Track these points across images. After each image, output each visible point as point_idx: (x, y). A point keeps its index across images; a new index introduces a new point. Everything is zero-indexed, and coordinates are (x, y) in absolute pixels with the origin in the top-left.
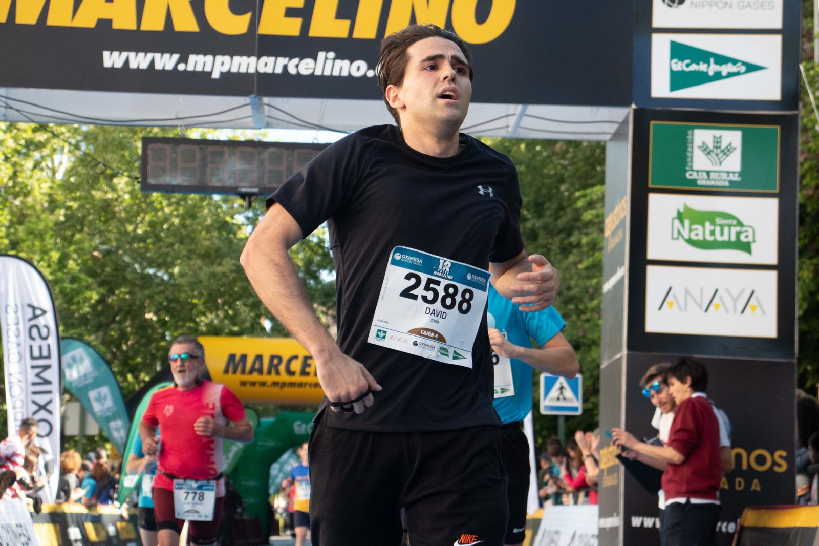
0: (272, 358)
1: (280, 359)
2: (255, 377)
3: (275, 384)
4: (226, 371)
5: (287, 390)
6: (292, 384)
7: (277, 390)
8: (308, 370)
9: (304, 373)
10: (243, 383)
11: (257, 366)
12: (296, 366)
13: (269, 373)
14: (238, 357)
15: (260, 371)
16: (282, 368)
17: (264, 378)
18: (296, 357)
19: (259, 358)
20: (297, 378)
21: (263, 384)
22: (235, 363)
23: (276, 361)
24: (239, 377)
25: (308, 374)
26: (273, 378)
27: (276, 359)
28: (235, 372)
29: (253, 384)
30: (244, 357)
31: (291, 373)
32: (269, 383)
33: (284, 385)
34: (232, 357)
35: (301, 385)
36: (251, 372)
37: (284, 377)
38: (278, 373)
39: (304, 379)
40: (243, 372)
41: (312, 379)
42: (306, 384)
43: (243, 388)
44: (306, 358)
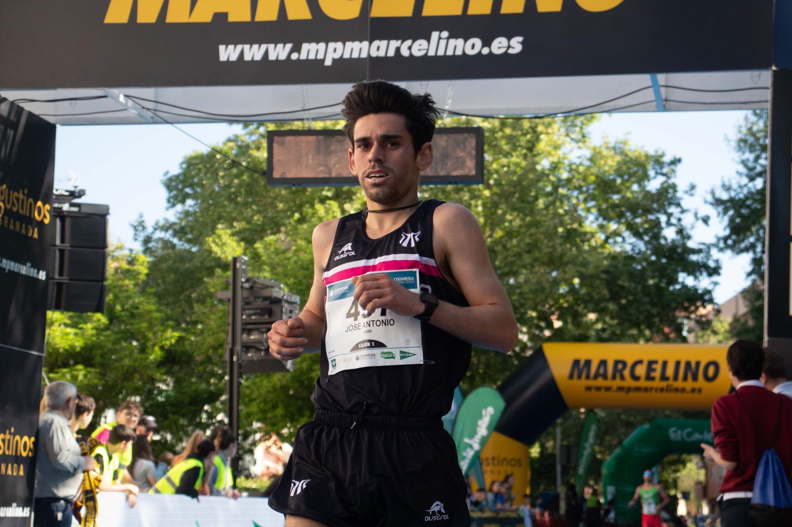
0: (617, 362)
1: (624, 363)
2: (600, 382)
3: (620, 389)
4: (571, 377)
5: (632, 395)
6: (638, 389)
7: (622, 394)
8: (653, 374)
9: (649, 378)
10: (589, 389)
11: (601, 371)
12: (641, 370)
13: (614, 378)
14: (582, 363)
15: (605, 377)
16: (627, 373)
17: (609, 383)
18: (640, 362)
19: (603, 363)
20: (643, 383)
21: (608, 389)
22: (579, 368)
23: (620, 366)
24: (584, 382)
25: (653, 379)
26: (618, 383)
27: (620, 364)
28: (579, 377)
29: (598, 389)
30: (588, 363)
31: (635, 378)
32: (615, 388)
33: (629, 390)
34: (576, 362)
35: (646, 390)
36: (595, 377)
37: (629, 382)
38: (622, 378)
39: (649, 384)
40: (588, 377)
41: (658, 383)
42: (652, 389)
43: (588, 393)
44: (651, 363)
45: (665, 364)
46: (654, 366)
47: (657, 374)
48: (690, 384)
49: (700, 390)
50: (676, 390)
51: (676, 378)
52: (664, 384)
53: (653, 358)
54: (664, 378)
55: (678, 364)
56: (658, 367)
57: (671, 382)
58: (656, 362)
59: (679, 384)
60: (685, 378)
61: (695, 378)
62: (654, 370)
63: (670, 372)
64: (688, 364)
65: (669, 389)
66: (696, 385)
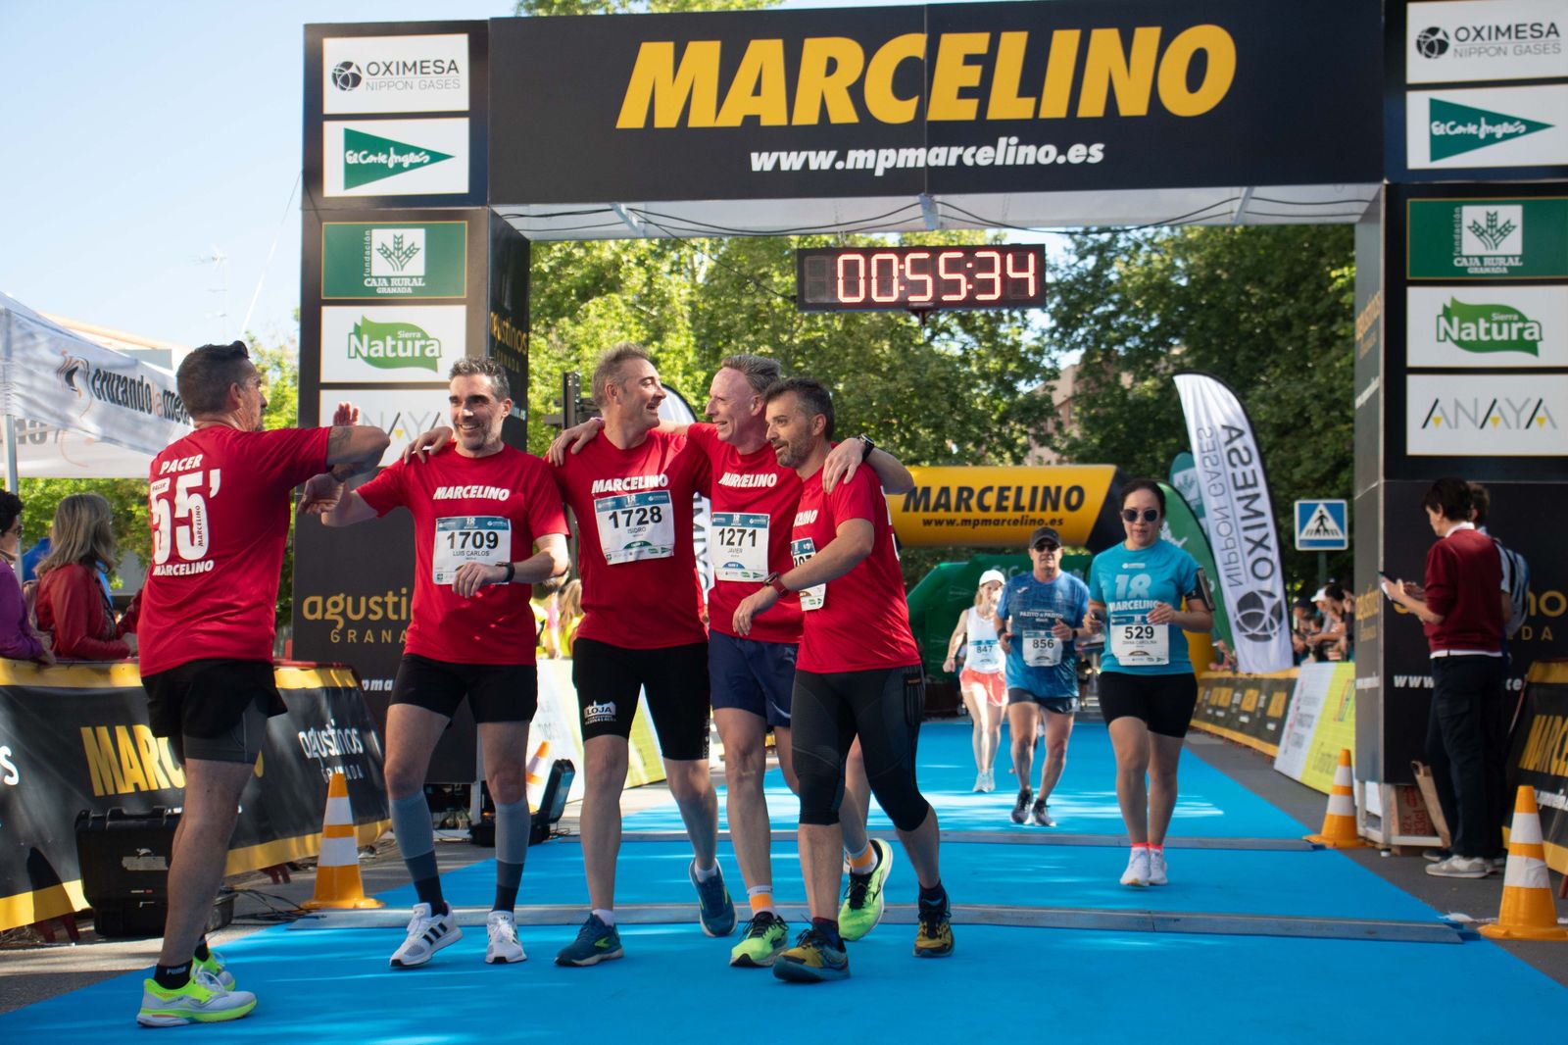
0: (961, 490)
1: (970, 491)
2: (941, 514)
3: (965, 522)
4: (906, 508)
5: (979, 527)
6: (986, 522)
7: (969, 528)
8: (1005, 504)
9: (1000, 508)
10: (927, 522)
11: (943, 501)
12: (990, 499)
13: (958, 509)
15: (948, 509)
16: (973, 502)
17: (952, 515)
18: (990, 489)
19: (945, 490)
20: (993, 515)
21: (951, 522)
22: (917, 497)
23: (965, 494)
24: (921, 515)
25: (1005, 509)
26: (963, 514)
27: (965, 492)
28: (916, 509)
29: (939, 522)
30: (927, 491)
31: (986, 509)
32: (959, 521)
33: (976, 522)
35: (997, 522)
36: (935, 509)
37: (976, 514)
38: (968, 509)
39: (1001, 515)
40: (926, 509)
41: (1011, 514)
42: (1004, 521)
43: (927, 527)
44: (1002, 489)
45: (1019, 490)
46: (1006, 493)
47: (1010, 503)
48: (1049, 515)
49: (1061, 522)
50: (1033, 521)
51: (1032, 507)
52: (1018, 515)
53: (1005, 484)
54: (1018, 507)
55: (1035, 490)
56: (1012, 494)
57: (1026, 512)
58: (1008, 489)
59: (1037, 514)
60: (1043, 508)
61: (1055, 508)
62: (1007, 498)
63: (1025, 500)
64: (1047, 489)
65: (1023, 521)
66: (1057, 515)
